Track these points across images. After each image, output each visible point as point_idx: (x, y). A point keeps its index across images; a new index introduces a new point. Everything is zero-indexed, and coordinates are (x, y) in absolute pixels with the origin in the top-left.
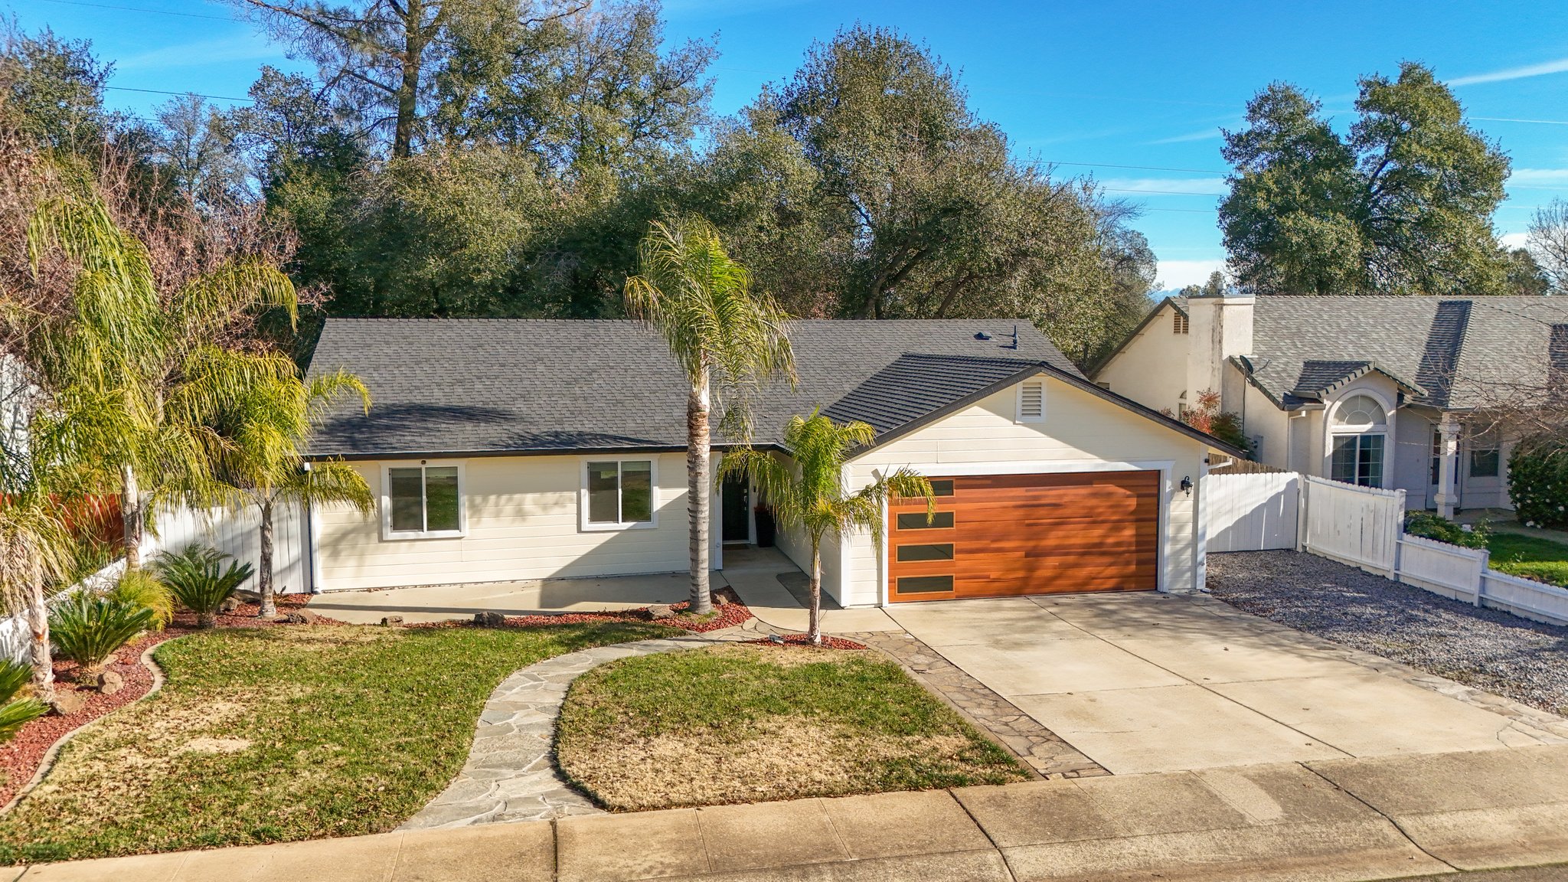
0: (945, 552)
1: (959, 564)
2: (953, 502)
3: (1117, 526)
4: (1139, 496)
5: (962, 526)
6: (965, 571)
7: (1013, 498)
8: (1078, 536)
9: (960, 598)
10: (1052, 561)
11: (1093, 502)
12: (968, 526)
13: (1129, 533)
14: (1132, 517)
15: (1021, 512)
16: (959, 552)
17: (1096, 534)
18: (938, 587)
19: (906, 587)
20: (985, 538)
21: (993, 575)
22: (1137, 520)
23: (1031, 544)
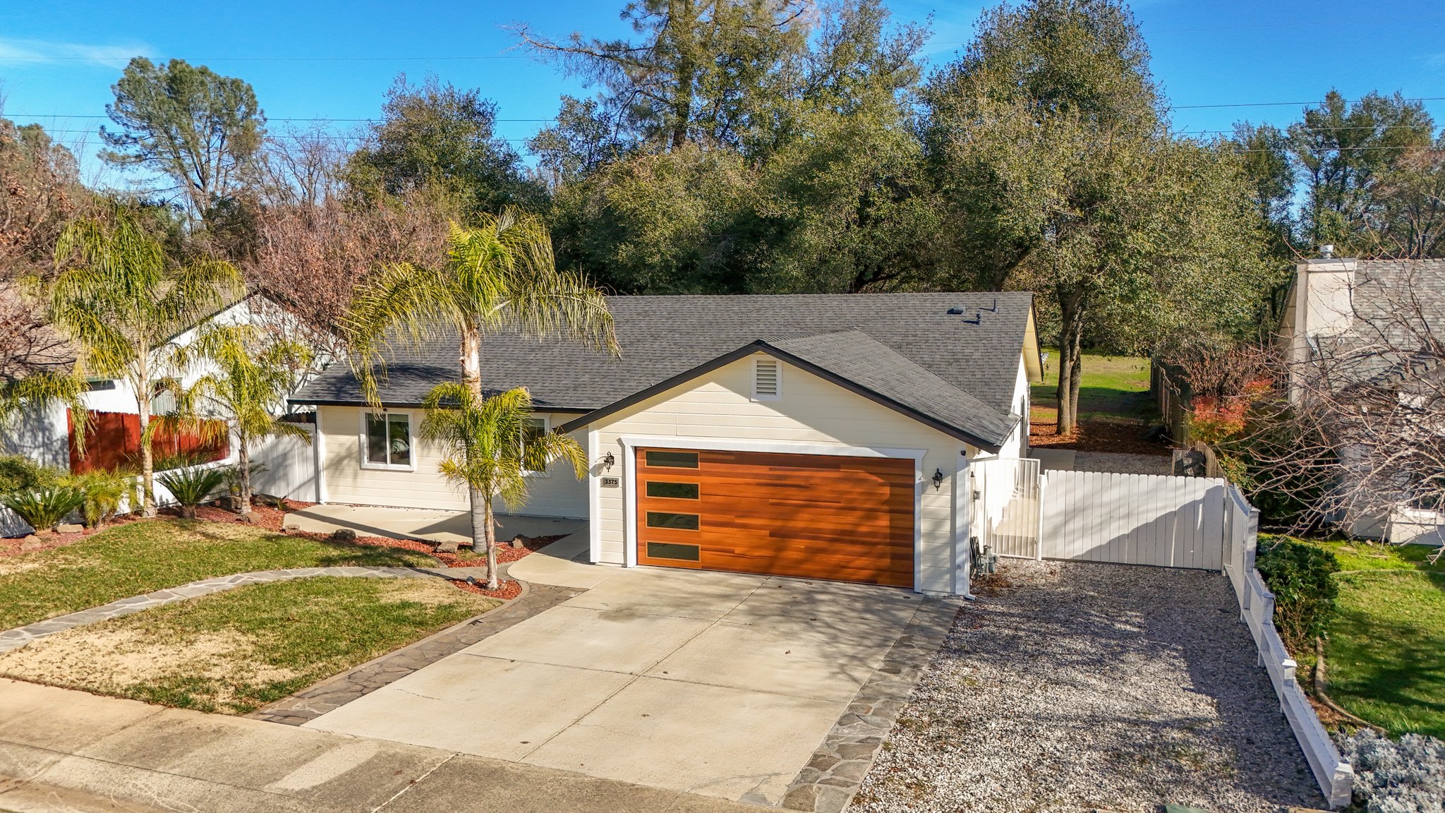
0: (691, 522)
1: (706, 535)
2: (698, 474)
3: (871, 514)
4: (892, 485)
5: (706, 498)
6: (711, 542)
7: (756, 476)
8: (829, 523)
9: (706, 568)
10: (801, 544)
11: (844, 487)
12: (713, 499)
13: (883, 522)
14: (886, 507)
15: (763, 490)
16: (704, 523)
17: (848, 520)
18: (685, 556)
19: (655, 552)
20: (730, 513)
21: (738, 550)
22: (891, 511)
23: (779, 523)
